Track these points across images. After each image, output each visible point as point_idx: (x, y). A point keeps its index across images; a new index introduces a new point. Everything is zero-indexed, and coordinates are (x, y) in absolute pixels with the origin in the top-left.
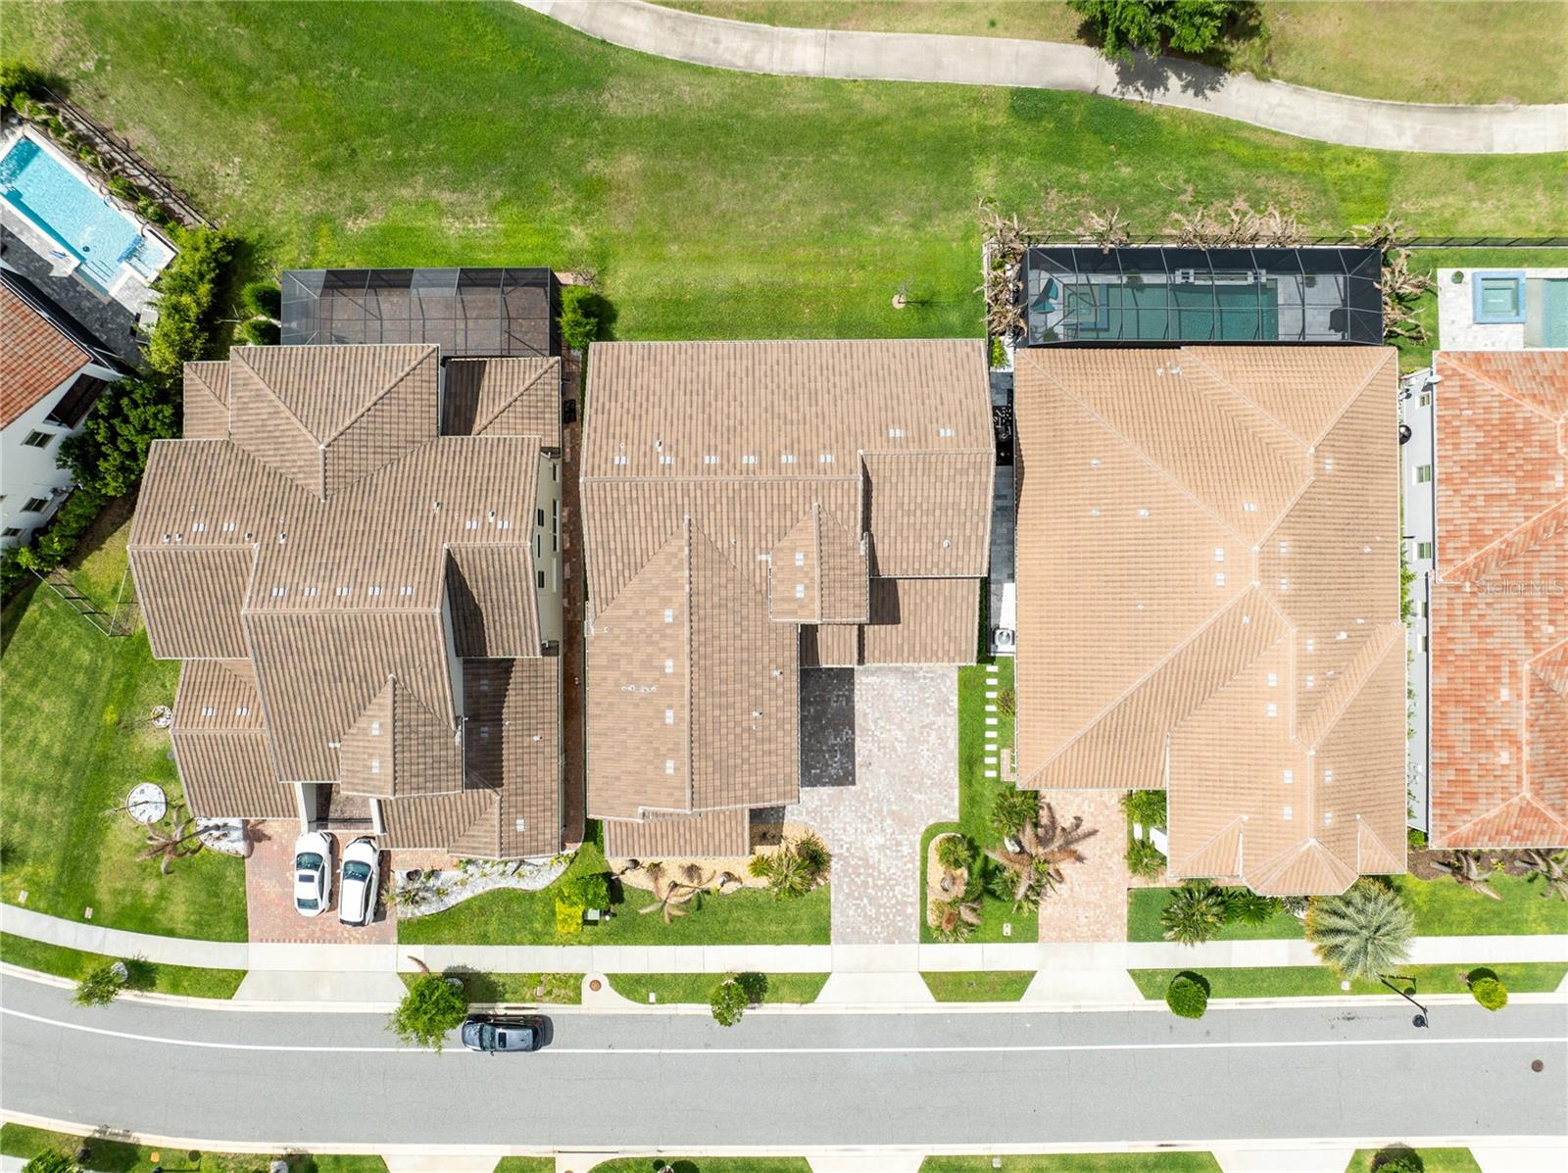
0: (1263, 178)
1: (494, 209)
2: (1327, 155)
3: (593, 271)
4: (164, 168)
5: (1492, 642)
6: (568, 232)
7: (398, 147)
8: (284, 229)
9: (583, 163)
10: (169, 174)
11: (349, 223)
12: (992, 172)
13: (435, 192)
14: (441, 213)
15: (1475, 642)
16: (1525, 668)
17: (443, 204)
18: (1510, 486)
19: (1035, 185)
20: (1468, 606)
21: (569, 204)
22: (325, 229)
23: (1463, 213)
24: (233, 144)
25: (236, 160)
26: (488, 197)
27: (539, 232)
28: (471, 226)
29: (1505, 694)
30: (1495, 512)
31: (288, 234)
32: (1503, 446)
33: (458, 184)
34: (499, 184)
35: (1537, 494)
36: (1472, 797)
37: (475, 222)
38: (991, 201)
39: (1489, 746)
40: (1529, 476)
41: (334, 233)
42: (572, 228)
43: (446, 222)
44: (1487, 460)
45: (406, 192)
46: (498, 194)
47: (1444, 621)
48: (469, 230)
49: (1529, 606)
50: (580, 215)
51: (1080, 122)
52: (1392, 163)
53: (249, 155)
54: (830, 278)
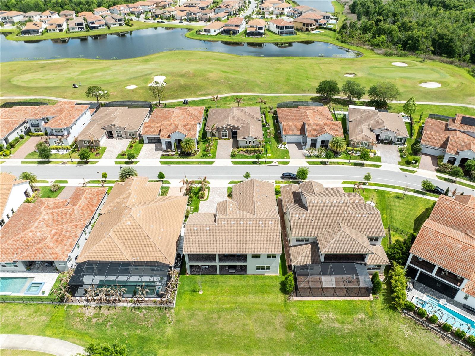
0: (84, 329)
1: (321, 321)
2: (61, 335)
3: (288, 301)
4: (428, 332)
5: (81, 211)
6: (297, 313)
7: (356, 342)
8: (383, 314)
9: (296, 336)
10: (426, 330)
11: (364, 316)
12: (167, 334)
13: (340, 327)
14: (336, 320)
15: (85, 212)
16: (77, 206)
17: (337, 323)
18: (64, 233)
19: (155, 329)
20: (83, 218)
21: (298, 323)
22: (371, 314)
23: (29, 316)
24: (410, 342)
25: (406, 336)
26: (323, 325)
27: (306, 313)
28: (327, 316)
29: (83, 204)
30: (69, 229)
31: (381, 313)
32: (61, 240)
33: (333, 329)
34: (321, 329)
35: (59, 230)
36: (97, 192)
37: (326, 317)
38: (169, 323)
39: (90, 198)
40: (58, 233)
41: (367, 313)
42: (296, 314)
43: (334, 317)
44: (66, 238)
45: (350, 327)
46: (320, 326)
47: (89, 217)
48: (327, 314)
49: (71, 215)
50: (294, 319)
51: (135, 350)
52: (42, 332)
53: (404, 339)
54: (220, 298)
